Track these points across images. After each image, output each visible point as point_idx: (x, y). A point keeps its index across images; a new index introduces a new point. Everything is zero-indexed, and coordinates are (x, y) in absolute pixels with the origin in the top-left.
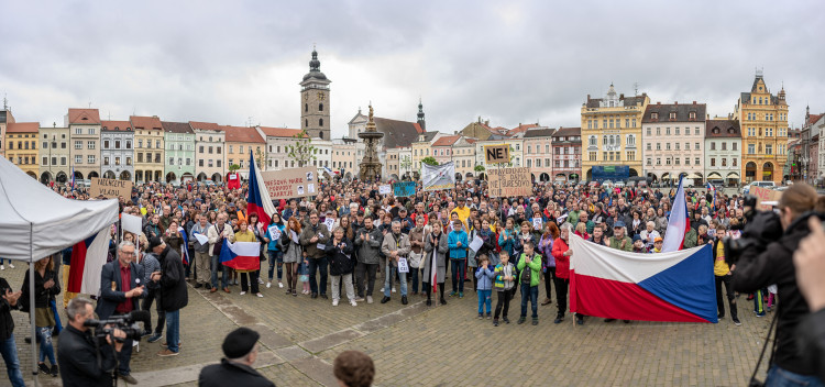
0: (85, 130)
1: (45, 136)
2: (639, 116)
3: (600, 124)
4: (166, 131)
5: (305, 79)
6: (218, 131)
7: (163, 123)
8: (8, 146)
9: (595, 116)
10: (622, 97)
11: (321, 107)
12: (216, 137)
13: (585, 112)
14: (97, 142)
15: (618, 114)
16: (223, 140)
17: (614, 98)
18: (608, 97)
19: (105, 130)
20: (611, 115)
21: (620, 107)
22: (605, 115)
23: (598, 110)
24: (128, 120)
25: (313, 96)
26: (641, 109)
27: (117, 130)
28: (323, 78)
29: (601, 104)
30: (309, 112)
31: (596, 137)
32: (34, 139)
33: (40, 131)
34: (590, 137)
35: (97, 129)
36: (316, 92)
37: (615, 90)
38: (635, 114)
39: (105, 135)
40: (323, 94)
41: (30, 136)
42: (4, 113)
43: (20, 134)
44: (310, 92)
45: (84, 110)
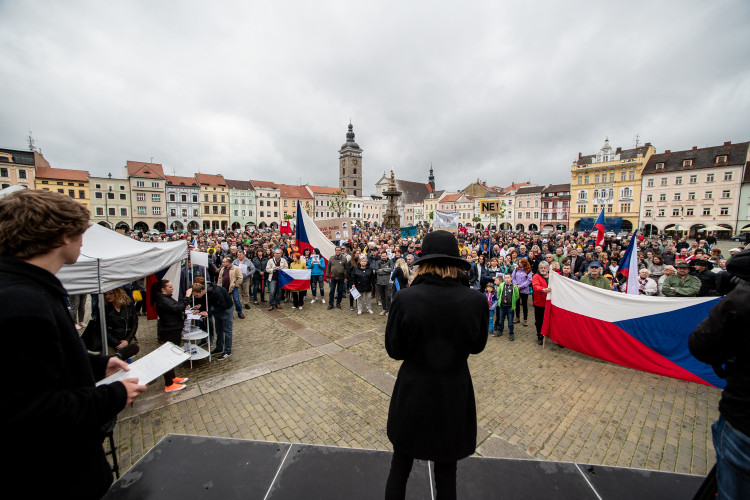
0: (148, 184)
1: (98, 186)
2: (638, 168)
3: (592, 178)
4: (230, 188)
5: (343, 148)
6: (274, 188)
7: (227, 181)
9: (587, 172)
10: (619, 150)
11: (355, 171)
12: (273, 194)
13: (576, 169)
14: (162, 195)
15: (612, 169)
16: (279, 196)
17: (610, 152)
18: (602, 153)
19: (169, 184)
20: (604, 169)
21: (617, 160)
22: (597, 170)
23: (589, 166)
24: (193, 176)
25: (349, 162)
26: (642, 160)
27: (182, 185)
28: (357, 147)
29: (594, 160)
30: (346, 175)
31: (586, 191)
32: (82, 188)
33: (90, 180)
34: (579, 192)
35: (162, 184)
36: (351, 159)
37: (610, 144)
38: (634, 166)
39: (170, 189)
40: (357, 160)
41: (76, 184)
42: (31, 154)
43: (60, 182)
44: (346, 159)
45: (146, 164)
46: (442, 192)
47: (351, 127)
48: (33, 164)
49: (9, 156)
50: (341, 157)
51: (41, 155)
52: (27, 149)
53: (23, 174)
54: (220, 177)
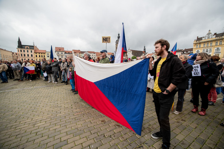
0: (60, 53)
1: (48, 54)
3: (202, 45)
4: (82, 53)
5: (117, 41)
6: (94, 53)
7: (81, 52)
8: (35, 56)
9: (200, 43)
10: (215, 34)
12: (94, 55)
13: (195, 42)
14: (64, 56)
15: (212, 41)
16: (96, 56)
17: (210, 35)
18: (207, 36)
19: (65, 53)
20: (208, 42)
21: (214, 38)
22: (205, 42)
23: (201, 41)
24: (72, 51)
27: (69, 53)
29: (203, 39)
31: (200, 50)
32: (44, 55)
34: (197, 50)
35: (64, 53)
38: (222, 39)
39: (66, 54)
41: (41, 54)
42: (33, 46)
43: (39, 53)
45: (60, 48)
46: (147, 53)
47: (119, 34)
48: (33, 49)
49: (29, 47)
50: (116, 44)
51: (36, 47)
52: (33, 45)
53: (31, 52)
54: (79, 50)
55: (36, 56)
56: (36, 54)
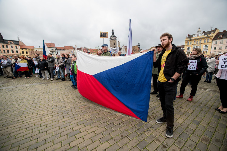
0: (50, 49)
2: (211, 38)
3: (193, 43)
5: (111, 37)
8: (21, 53)
9: (191, 41)
10: (204, 32)
11: (114, 44)
13: (187, 39)
14: (55, 53)
15: (201, 39)
17: (200, 32)
18: (197, 33)
19: (57, 49)
20: (198, 39)
21: (203, 35)
22: (195, 40)
23: (192, 38)
24: (64, 47)
25: (112, 41)
26: (214, 35)
27: (60, 49)
28: (115, 37)
29: (194, 36)
30: (112, 46)
31: (190, 47)
34: (188, 48)
35: (54, 49)
36: (113, 40)
38: (210, 37)
39: (57, 51)
40: (115, 41)
42: (18, 42)
43: (26, 49)
44: (112, 40)
45: (50, 44)
47: (113, 30)
48: (19, 44)
49: (13, 42)
50: (110, 40)
51: (22, 42)
52: (18, 40)
53: (16, 47)
54: (71, 47)
55: (23, 53)
56: (23, 51)
